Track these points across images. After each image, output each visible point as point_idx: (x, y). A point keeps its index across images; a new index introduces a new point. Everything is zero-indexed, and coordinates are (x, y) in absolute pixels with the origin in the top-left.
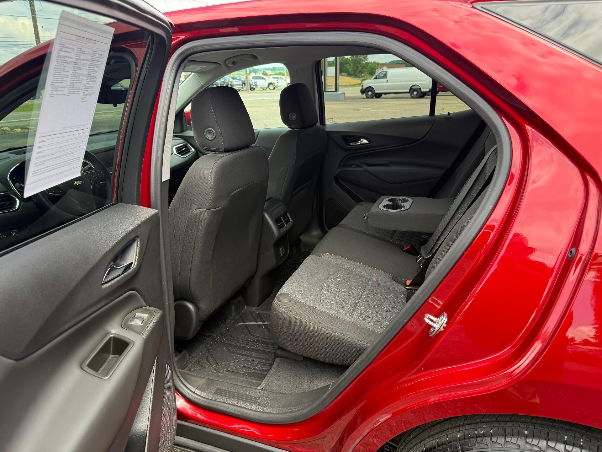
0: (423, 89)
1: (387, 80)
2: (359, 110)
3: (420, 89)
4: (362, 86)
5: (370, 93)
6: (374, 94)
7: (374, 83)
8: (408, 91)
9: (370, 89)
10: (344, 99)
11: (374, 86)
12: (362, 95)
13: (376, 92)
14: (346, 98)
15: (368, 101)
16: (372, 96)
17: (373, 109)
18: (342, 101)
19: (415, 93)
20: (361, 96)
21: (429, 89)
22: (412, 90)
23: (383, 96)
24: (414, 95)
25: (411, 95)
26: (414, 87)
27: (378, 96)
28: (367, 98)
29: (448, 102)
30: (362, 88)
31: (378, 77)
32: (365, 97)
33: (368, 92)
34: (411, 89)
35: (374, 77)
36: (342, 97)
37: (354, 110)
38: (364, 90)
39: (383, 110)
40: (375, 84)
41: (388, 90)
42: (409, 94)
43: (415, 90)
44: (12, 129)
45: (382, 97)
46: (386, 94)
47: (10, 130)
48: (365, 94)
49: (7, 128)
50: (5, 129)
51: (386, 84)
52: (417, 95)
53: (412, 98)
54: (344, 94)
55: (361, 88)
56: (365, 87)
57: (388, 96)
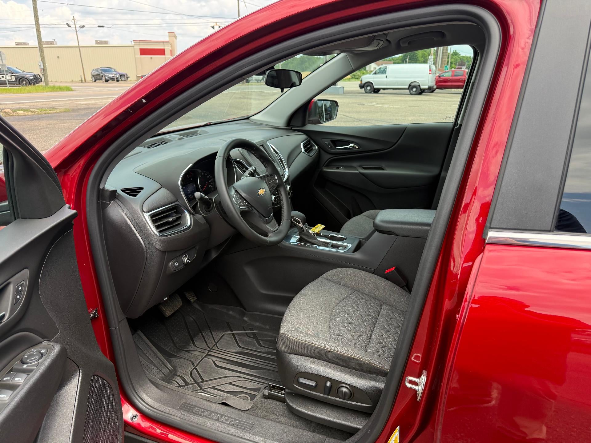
0: (422, 86)
1: (387, 76)
2: (363, 104)
3: (419, 86)
4: (361, 81)
5: (369, 88)
6: (373, 89)
7: (373, 78)
8: (407, 87)
9: (369, 84)
10: (342, 93)
11: (373, 81)
12: (361, 90)
13: (375, 87)
14: (344, 92)
15: (368, 96)
16: (371, 91)
17: (377, 104)
18: (341, 95)
19: (414, 89)
21: (428, 86)
22: (411, 87)
23: (381, 91)
24: (413, 91)
25: (410, 92)
26: (413, 84)
27: (377, 91)
28: (366, 93)
29: (449, 99)
30: (361, 83)
31: (377, 72)
32: (364, 92)
33: (367, 87)
34: (410, 85)
35: (374, 72)
36: (341, 91)
37: (358, 105)
38: (362, 85)
39: (388, 106)
40: (375, 79)
41: (387, 85)
42: (408, 91)
43: (414, 87)
44: (14, 111)
46: (384, 89)
47: (12, 112)
48: (363, 89)
49: (9, 110)
50: (6, 110)
51: (385, 79)
52: (416, 91)
53: (411, 94)
54: (342, 88)
55: (359, 82)
56: (363, 82)
57: (386, 91)
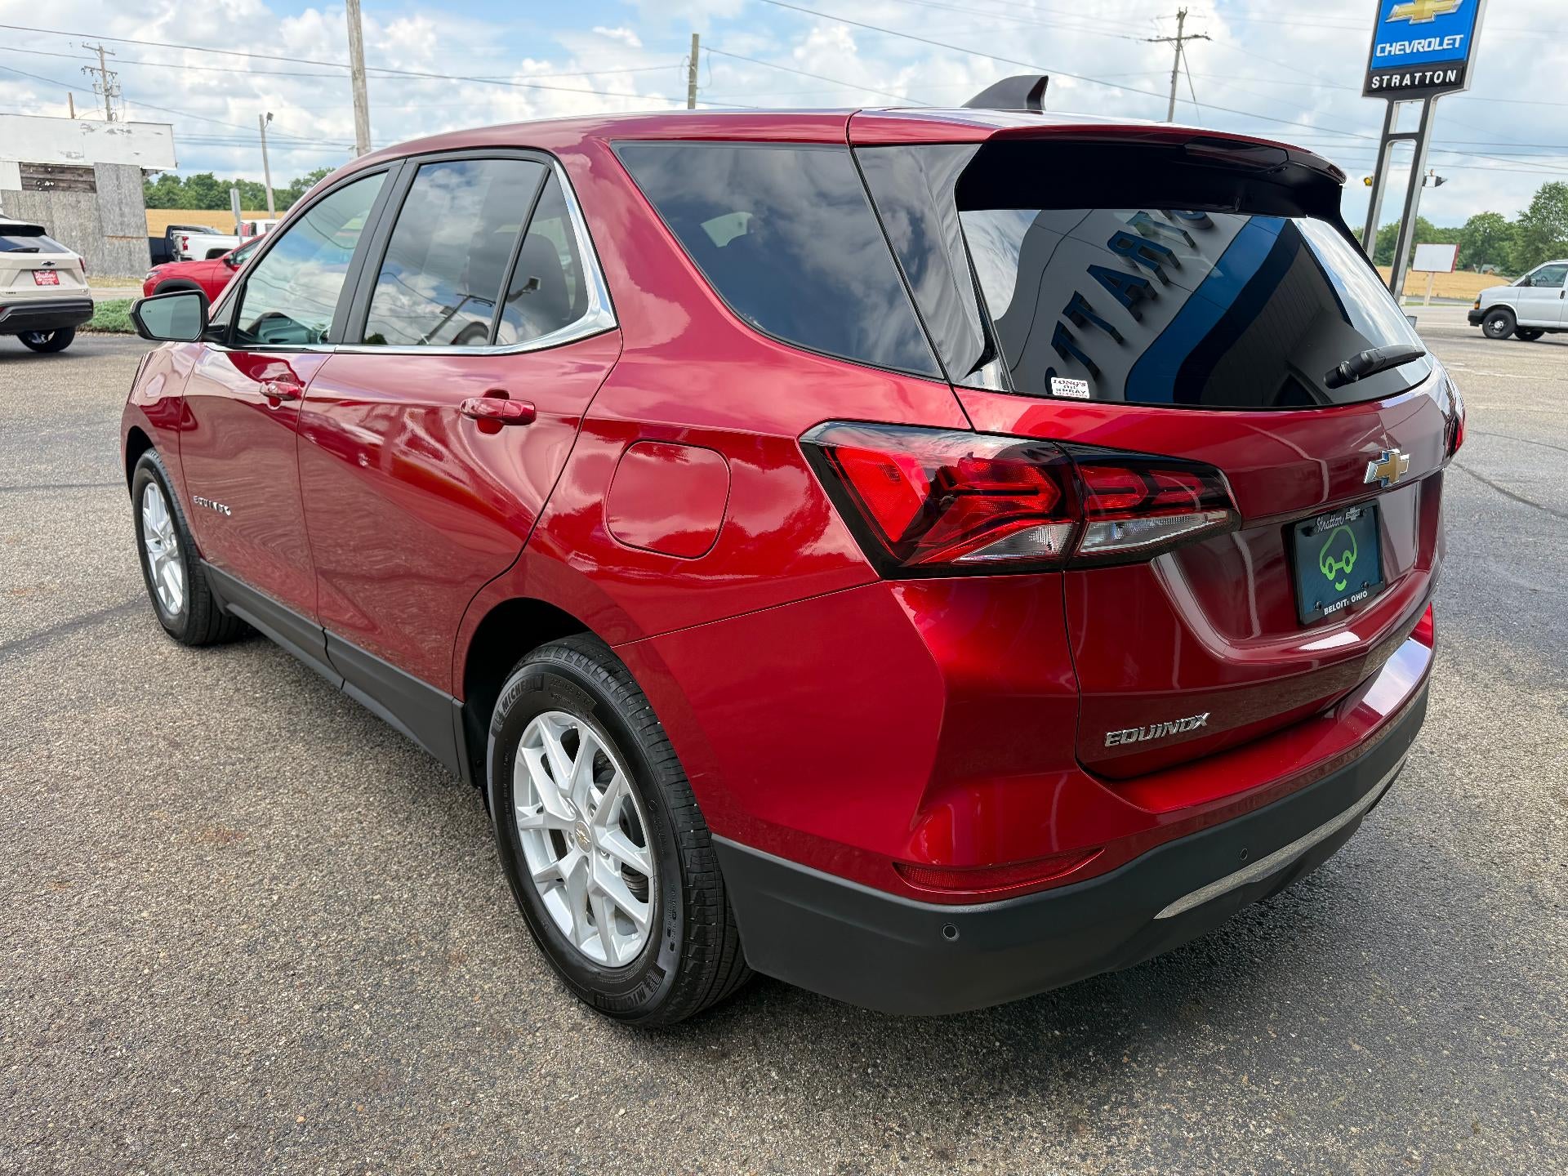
1: (1563, 293)
4: (1478, 302)
5: (1498, 324)
6: (1516, 329)
7: (1519, 297)
9: (1502, 312)
11: (1517, 304)
12: (1473, 328)
13: (1520, 322)
16: (1507, 332)
20: (1471, 330)
23: (1547, 336)
27: (1530, 334)
28: (1488, 337)
30: (1477, 308)
31: (1533, 280)
32: (1483, 334)
33: (1494, 321)
35: (1523, 278)
38: (1480, 315)
40: (1522, 301)
41: (1560, 319)
45: (1541, 338)
46: (1553, 330)
48: (1481, 326)
51: (1558, 303)
55: (1472, 307)
56: (1484, 306)
